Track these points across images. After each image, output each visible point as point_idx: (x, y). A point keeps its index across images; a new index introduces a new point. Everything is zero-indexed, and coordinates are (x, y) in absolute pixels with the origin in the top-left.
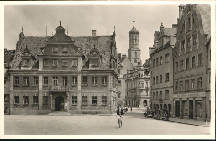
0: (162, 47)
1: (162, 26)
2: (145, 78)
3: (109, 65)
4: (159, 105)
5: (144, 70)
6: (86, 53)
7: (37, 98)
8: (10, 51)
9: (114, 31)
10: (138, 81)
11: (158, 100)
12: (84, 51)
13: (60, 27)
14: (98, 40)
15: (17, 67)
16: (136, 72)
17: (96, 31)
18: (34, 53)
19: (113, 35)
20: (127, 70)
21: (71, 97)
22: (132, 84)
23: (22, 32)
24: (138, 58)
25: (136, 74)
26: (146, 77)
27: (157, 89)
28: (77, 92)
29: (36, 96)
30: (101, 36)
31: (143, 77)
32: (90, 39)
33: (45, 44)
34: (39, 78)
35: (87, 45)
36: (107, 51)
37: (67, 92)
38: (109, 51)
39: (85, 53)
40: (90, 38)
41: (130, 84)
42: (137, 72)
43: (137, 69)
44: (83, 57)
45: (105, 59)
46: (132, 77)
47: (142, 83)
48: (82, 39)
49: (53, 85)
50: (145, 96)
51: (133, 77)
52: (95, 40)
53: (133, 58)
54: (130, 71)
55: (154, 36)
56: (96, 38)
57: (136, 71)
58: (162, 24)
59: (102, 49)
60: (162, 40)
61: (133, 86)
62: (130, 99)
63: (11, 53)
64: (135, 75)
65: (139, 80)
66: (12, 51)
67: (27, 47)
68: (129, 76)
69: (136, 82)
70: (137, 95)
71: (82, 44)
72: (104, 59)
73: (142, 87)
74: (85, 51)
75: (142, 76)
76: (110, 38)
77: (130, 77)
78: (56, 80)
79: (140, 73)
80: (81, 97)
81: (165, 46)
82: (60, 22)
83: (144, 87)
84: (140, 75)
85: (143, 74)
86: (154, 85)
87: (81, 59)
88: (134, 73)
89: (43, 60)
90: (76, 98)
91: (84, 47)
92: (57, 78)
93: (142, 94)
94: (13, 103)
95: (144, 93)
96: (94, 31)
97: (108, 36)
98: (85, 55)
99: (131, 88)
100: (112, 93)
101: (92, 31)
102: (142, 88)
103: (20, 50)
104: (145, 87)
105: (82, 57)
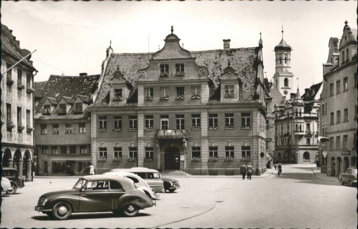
0: (348, 60)
1: (346, 26)
2: (305, 118)
3: (253, 94)
4: (342, 159)
5: (303, 104)
6: (214, 76)
7: (136, 149)
8: (91, 76)
9: (261, 40)
10: (294, 123)
11: (340, 150)
12: (211, 72)
13: (172, 35)
14: (233, 55)
15: (103, 101)
16: (290, 108)
17: (229, 40)
18: (129, 78)
19: (258, 46)
20: (275, 105)
21: (191, 148)
22: (284, 127)
23: (110, 47)
24: (290, 88)
25: (290, 112)
26: (308, 115)
27: (338, 132)
28: (202, 138)
29: (133, 146)
30: (239, 49)
31: (303, 115)
32: (220, 55)
33: (147, 64)
34: (139, 118)
35: (216, 63)
36: (250, 72)
37: (184, 140)
38: (253, 72)
39: (212, 76)
40: (220, 52)
41: (280, 127)
42: (292, 108)
43: (292, 104)
44: (211, 84)
45: (246, 86)
46: (283, 116)
47: (301, 126)
48: (208, 54)
49: (161, 128)
50: (305, 146)
51: (285, 115)
52: (229, 55)
53: (282, 88)
54: (280, 107)
55: (329, 46)
56: (230, 52)
57: (291, 106)
58: (346, 23)
59: (241, 70)
60: (348, 50)
61: (285, 131)
62: (280, 151)
63: (92, 80)
64: (288, 113)
65: (295, 121)
66: (95, 76)
67: (118, 69)
68: (278, 115)
69: (290, 124)
70: (293, 144)
71: (207, 63)
72: (244, 84)
73: (301, 131)
74: (213, 73)
75: (300, 115)
76: (254, 51)
77: (280, 117)
78: (165, 120)
79: (297, 110)
80: (207, 148)
81: (352, 60)
82: (172, 27)
83: (303, 132)
84: (297, 113)
85: (303, 111)
86: (332, 126)
87: (208, 86)
88: (286, 109)
89: (145, 89)
90: (199, 148)
91: (211, 67)
92: (167, 117)
93: (300, 143)
94: (97, 158)
95: (304, 141)
96: (227, 41)
97: (251, 49)
98: (214, 79)
99: (282, 133)
100: (260, 140)
101: (224, 40)
102: (300, 133)
103: (108, 74)
104: (306, 132)
105: (208, 82)
